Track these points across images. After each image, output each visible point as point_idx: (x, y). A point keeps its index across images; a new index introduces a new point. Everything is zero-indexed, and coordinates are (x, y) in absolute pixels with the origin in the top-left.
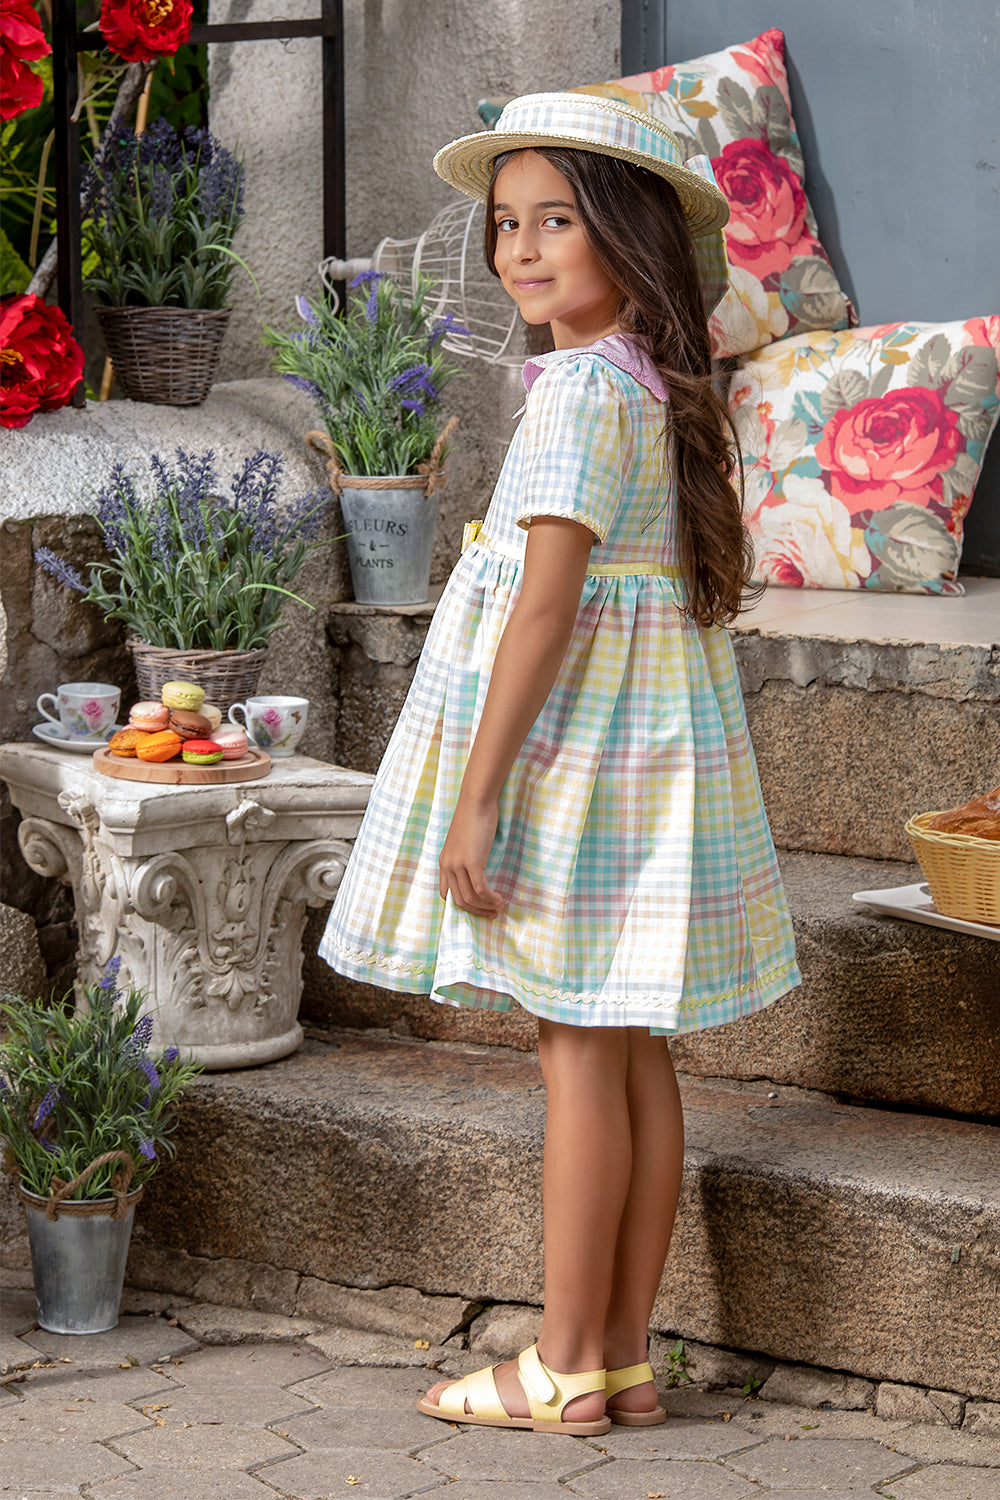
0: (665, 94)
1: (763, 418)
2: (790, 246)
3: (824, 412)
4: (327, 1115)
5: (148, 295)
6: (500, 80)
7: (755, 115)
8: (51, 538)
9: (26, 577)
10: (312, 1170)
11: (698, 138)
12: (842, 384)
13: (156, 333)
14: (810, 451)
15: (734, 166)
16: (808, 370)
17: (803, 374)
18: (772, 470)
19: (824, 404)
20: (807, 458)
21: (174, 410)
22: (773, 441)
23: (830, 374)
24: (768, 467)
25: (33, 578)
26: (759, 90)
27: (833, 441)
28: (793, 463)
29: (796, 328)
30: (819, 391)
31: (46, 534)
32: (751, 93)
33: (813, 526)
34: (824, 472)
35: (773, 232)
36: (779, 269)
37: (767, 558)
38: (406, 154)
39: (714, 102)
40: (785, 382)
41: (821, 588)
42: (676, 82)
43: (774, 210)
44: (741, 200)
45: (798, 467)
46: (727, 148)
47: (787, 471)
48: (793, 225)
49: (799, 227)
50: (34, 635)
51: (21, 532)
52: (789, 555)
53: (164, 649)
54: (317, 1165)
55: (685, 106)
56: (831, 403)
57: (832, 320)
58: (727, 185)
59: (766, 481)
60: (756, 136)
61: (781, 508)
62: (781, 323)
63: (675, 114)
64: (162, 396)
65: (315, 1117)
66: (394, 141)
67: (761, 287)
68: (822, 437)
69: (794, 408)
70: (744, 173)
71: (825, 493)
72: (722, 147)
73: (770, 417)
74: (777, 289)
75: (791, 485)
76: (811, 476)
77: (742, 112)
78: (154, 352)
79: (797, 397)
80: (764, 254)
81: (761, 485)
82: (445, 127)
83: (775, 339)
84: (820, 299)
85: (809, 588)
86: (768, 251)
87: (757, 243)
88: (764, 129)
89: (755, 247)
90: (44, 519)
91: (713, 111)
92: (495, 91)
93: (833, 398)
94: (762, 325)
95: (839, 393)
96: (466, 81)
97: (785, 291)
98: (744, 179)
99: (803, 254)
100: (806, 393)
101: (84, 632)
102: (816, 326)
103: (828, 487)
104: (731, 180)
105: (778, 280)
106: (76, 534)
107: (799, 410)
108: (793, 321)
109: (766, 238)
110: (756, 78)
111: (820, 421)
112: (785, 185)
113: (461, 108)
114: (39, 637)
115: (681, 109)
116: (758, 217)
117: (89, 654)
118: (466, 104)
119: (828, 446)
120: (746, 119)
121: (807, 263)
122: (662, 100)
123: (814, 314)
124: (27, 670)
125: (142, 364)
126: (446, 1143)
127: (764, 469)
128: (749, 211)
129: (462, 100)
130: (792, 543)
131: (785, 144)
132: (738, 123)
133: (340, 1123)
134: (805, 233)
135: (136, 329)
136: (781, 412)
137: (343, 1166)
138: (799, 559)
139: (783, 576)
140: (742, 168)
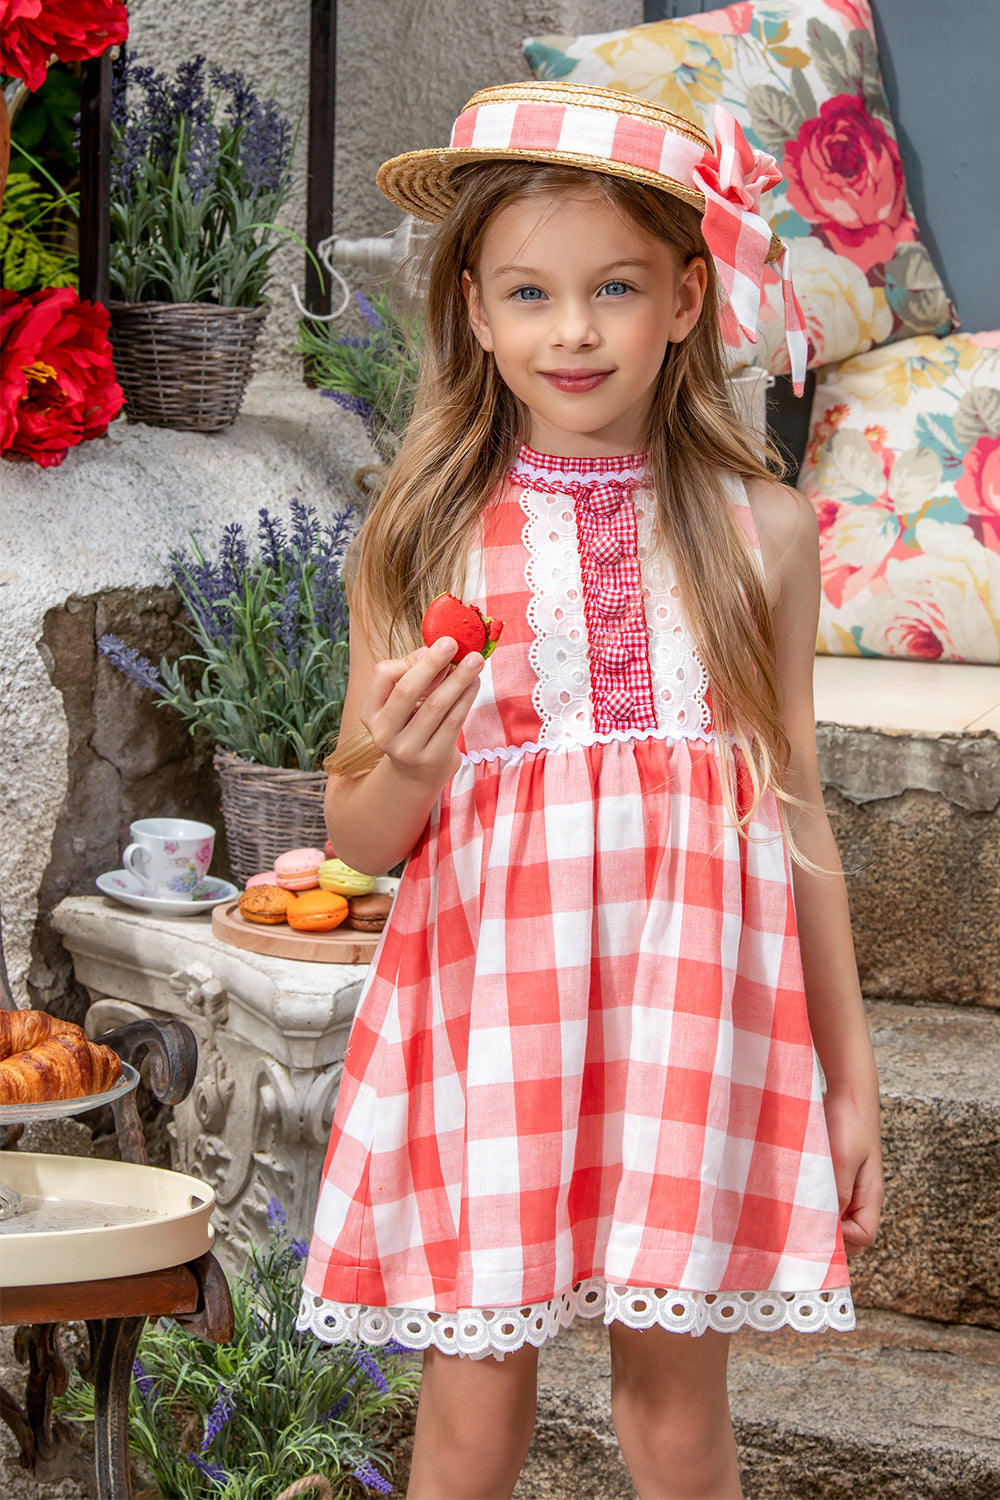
0: (748, 37)
1: (876, 446)
2: (893, 229)
3: (960, 440)
4: (571, 1411)
5: (172, 287)
6: (541, 14)
7: (850, 65)
8: (118, 619)
9: (87, 674)
10: (547, 1485)
11: (792, 93)
12: (980, 405)
13: (186, 338)
14: (948, 490)
15: (832, 129)
16: (929, 386)
17: (923, 392)
18: (898, 512)
19: (960, 430)
20: (945, 499)
21: (202, 437)
22: (894, 475)
23: (961, 393)
24: (892, 509)
25: (95, 673)
26: (852, 35)
27: (978, 477)
28: (926, 505)
29: (900, 332)
30: (950, 414)
31: (113, 614)
32: (844, 38)
33: (961, 586)
34: (972, 517)
35: (876, 212)
36: (884, 259)
37: (897, 624)
38: (404, 104)
39: (806, 49)
40: (901, 401)
41: (961, 662)
42: (757, 22)
43: (876, 185)
44: (843, 173)
45: (935, 510)
46: (825, 106)
47: (921, 515)
48: (894, 204)
49: (899, 207)
50: (94, 750)
51: (84, 612)
52: (927, 620)
53: (280, 769)
54: (555, 1478)
55: (774, 52)
56: (969, 429)
57: (935, 323)
58: (826, 152)
59: (891, 526)
60: (852, 92)
61: (915, 562)
62: (883, 326)
63: (763, 62)
64: (189, 420)
65: (552, 1415)
66: (388, 89)
67: (864, 281)
68: (963, 471)
69: (919, 434)
70: (843, 138)
71: (976, 544)
72: (819, 105)
73: (886, 444)
74: (882, 284)
75: (927, 532)
76: (953, 521)
77: (836, 61)
78: (181, 363)
79: (921, 421)
80: (868, 240)
81: (885, 531)
82: (462, 72)
83: (875, 346)
84: (926, 297)
85: (946, 662)
86: (871, 236)
87: (860, 226)
88: (860, 83)
89: (858, 230)
90: (109, 593)
91: (805, 60)
92: (533, 28)
93: (970, 423)
94: (864, 327)
95: (977, 417)
96: (493, 14)
97: (891, 286)
98: (844, 146)
99: (906, 242)
100: (931, 415)
101: (151, 742)
102: (920, 330)
103: (979, 536)
104: (830, 146)
105: (882, 272)
106: (147, 612)
107: (926, 440)
108: (897, 323)
109: (868, 221)
110: (847, 20)
111: (956, 451)
112: (885, 154)
113: (486, 48)
114: (101, 752)
115: (769, 56)
116: (860, 193)
117: (155, 773)
118: (492, 44)
119: (972, 485)
120: (841, 69)
121: (911, 252)
122: (747, 44)
123: (920, 316)
124: (87, 797)
125: (164, 378)
126: (754, 1452)
127: (887, 512)
128: (851, 185)
129: (487, 38)
130: (933, 606)
131: (877, 102)
132: (833, 75)
133: (591, 1422)
134: (904, 216)
135: (157, 332)
136: (901, 438)
137: (595, 1481)
138: (940, 626)
139: (915, 646)
140: (841, 132)
